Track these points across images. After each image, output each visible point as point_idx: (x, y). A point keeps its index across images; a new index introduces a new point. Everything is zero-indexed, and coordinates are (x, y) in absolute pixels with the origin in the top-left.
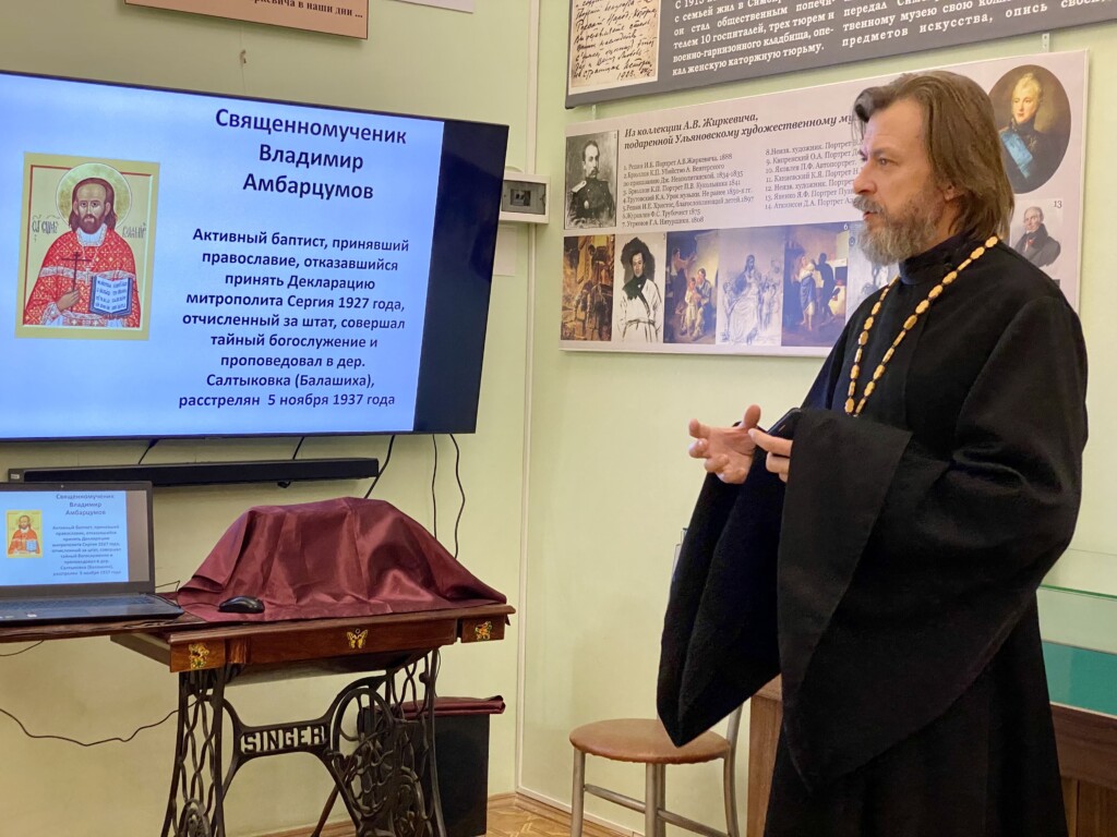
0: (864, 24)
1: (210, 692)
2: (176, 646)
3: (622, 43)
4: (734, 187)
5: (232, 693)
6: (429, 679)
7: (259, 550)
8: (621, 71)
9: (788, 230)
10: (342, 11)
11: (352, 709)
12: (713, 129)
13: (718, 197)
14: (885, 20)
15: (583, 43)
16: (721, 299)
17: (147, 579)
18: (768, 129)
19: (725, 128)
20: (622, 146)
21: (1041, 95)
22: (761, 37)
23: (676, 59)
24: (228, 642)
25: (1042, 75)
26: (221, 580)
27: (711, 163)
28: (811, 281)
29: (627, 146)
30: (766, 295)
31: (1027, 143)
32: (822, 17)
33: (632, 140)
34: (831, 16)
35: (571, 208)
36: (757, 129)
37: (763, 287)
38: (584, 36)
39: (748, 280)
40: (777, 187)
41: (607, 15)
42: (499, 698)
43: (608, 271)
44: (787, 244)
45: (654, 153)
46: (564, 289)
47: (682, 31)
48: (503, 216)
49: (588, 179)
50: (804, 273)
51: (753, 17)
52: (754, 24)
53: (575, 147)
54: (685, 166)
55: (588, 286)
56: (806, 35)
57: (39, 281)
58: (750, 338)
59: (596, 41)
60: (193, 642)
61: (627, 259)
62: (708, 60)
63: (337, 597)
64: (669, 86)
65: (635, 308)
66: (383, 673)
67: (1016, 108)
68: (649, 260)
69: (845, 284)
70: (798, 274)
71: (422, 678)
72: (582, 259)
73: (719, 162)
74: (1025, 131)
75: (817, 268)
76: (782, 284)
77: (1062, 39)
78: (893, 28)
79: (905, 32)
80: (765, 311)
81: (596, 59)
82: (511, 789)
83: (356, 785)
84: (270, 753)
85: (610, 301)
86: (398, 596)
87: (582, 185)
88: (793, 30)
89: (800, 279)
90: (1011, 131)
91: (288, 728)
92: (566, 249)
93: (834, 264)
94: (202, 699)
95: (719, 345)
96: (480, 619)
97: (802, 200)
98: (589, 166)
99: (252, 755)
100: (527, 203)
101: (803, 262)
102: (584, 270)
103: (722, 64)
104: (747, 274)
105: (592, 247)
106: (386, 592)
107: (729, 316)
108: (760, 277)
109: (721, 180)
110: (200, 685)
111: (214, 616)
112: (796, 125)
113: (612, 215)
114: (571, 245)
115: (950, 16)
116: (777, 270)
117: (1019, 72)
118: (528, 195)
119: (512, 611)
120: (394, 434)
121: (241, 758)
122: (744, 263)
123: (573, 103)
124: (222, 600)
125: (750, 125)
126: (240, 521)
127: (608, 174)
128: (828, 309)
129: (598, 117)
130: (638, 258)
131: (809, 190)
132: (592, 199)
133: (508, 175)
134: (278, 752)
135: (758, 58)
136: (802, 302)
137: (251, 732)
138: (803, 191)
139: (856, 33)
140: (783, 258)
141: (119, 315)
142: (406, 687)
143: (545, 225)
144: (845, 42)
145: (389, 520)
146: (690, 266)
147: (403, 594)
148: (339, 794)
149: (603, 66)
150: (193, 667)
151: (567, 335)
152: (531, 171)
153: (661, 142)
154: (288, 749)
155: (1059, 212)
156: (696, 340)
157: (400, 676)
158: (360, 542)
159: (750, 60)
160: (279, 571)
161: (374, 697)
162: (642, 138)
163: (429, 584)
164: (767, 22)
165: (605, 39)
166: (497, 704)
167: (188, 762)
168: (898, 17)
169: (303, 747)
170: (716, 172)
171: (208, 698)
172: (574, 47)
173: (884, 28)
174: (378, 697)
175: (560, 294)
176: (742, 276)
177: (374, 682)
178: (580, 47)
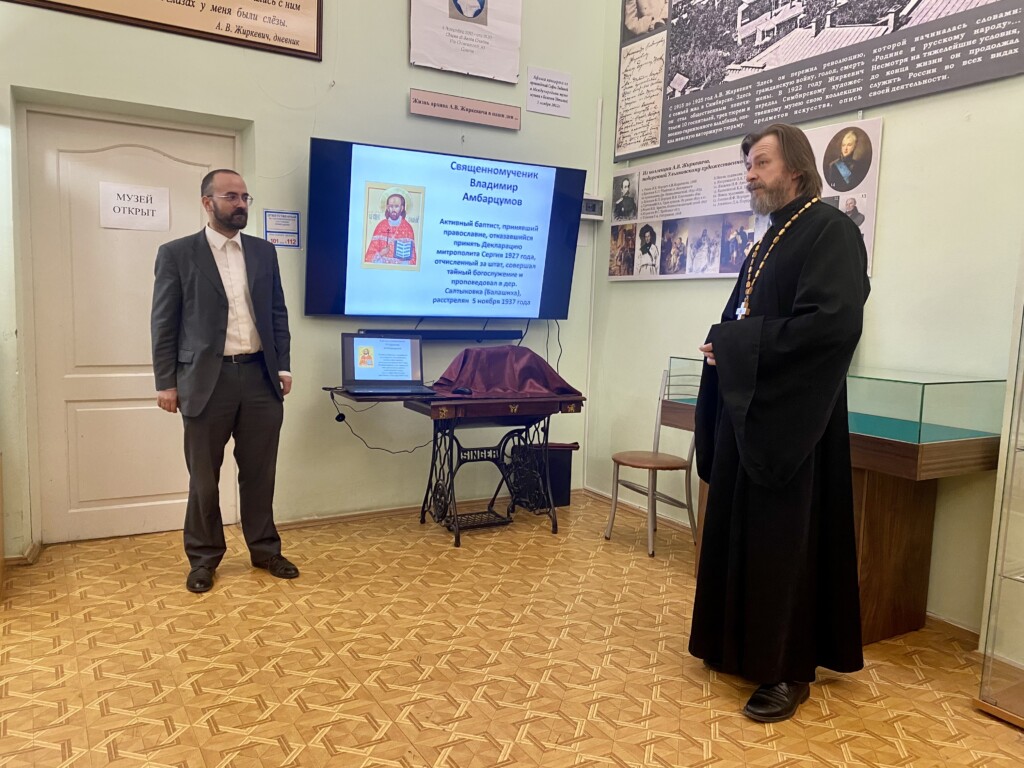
0: (765, 112)
1: (447, 431)
2: (433, 407)
3: (642, 130)
4: (697, 196)
5: (457, 432)
6: (546, 430)
7: (469, 366)
8: (642, 142)
9: (725, 216)
10: (508, 117)
11: (510, 445)
12: (687, 169)
13: (689, 202)
14: (776, 109)
15: (623, 131)
16: (689, 251)
17: (419, 379)
18: (715, 167)
19: (693, 167)
20: (641, 180)
21: (857, 142)
22: (712, 122)
23: (669, 135)
24: (456, 406)
25: (857, 132)
26: (453, 380)
27: (686, 185)
28: (735, 240)
29: (644, 179)
30: (712, 249)
31: (848, 166)
32: (743, 110)
33: (646, 176)
34: (749, 109)
35: (615, 212)
36: (710, 167)
37: (711, 245)
38: (623, 127)
39: (703, 242)
40: (719, 195)
41: (635, 116)
42: (577, 443)
43: (633, 241)
45: (658, 182)
47: (672, 122)
48: (583, 216)
49: (624, 197)
50: (732, 237)
51: (709, 112)
52: (710, 115)
53: (618, 182)
54: (673, 188)
55: (623, 249)
56: (735, 119)
57: (372, 242)
58: (703, 270)
59: (629, 129)
60: (441, 406)
61: (642, 235)
62: (686, 135)
63: (505, 390)
64: (665, 149)
65: (646, 258)
66: (524, 427)
67: (844, 149)
68: (653, 235)
69: (753, 241)
70: (729, 238)
71: (543, 429)
72: (620, 236)
73: (690, 185)
74: (848, 160)
75: (738, 234)
76: (720, 243)
77: (868, 113)
78: (781, 113)
79: (786, 114)
80: (711, 256)
81: (628, 139)
82: (581, 487)
83: (512, 477)
84: (473, 461)
85: (633, 256)
86: (532, 390)
87: (621, 200)
88: (729, 117)
89: (730, 240)
90: (840, 161)
91: (482, 450)
93: (748, 231)
94: (444, 435)
95: (687, 275)
96: (570, 403)
97: (732, 200)
98: (625, 191)
99: (465, 461)
100: (594, 210)
101: (732, 231)
102: (621, 242)
103: (693, 136)
104: (703, 239)
105: (625, 230)
106: (527, 389)
107: (693, 260)
108: (709, 240)
109: (691, 193)
110: (443, 427)
111: (450, 395)
112: (730, 164)
113: (635, 214)
114: (615, 230)
115: (810, 105)
116: (718, 236)
117: (846, 131)
118: (595, 206)
119: (585, 399)
120: (530, 319)
121: (461, 462)
122: (701, 233)
123: (618, 160)
124: (453, 389)
125: (706, 165)
126: (461, 355)
127: (634, 194)
128: (744, 254)
129: (629, 166)
130: (648, 234)
131: (735, 195)
132: (626, 206)
133: (585, 197)
134: (477, 460)
135: (711, 132)
136: (731, 251)
137: (466, 450)
138: (732, 196)
139: (761, 117)
140: (720, 230)
141: (407, 259)
142: (535, 436)
143: (602, 221)
144: (755, 122)
145: (528, 356)
146: (675, 235)
147: (534, 389)
148: (504, 483)
149: (632, 141)
150: (441, 417)
151: (612, 273)
152: (596, 194)
153: (661, 176)
154: (482, 459)
155: (865, 200)
156: (676, 272)
157: (532, 429)
158: (515, 365)
159: (706, 133)
160: (478, 378)
161: (520, 437)
162: (652, 175)
163: (547, 387)
164: (715, 114)
165: (634, 128)
166: (575, 446)
167: (438, 463)
168: (783, 107)
169: (488, 459)
170: (688, 189)
171: (446, 434)
172: (618, 133)
173: (776, 113)
174: (522, 438)
175: (609, 254)
176: (700, 240)
177: (521, 431)
178: (621, 133)
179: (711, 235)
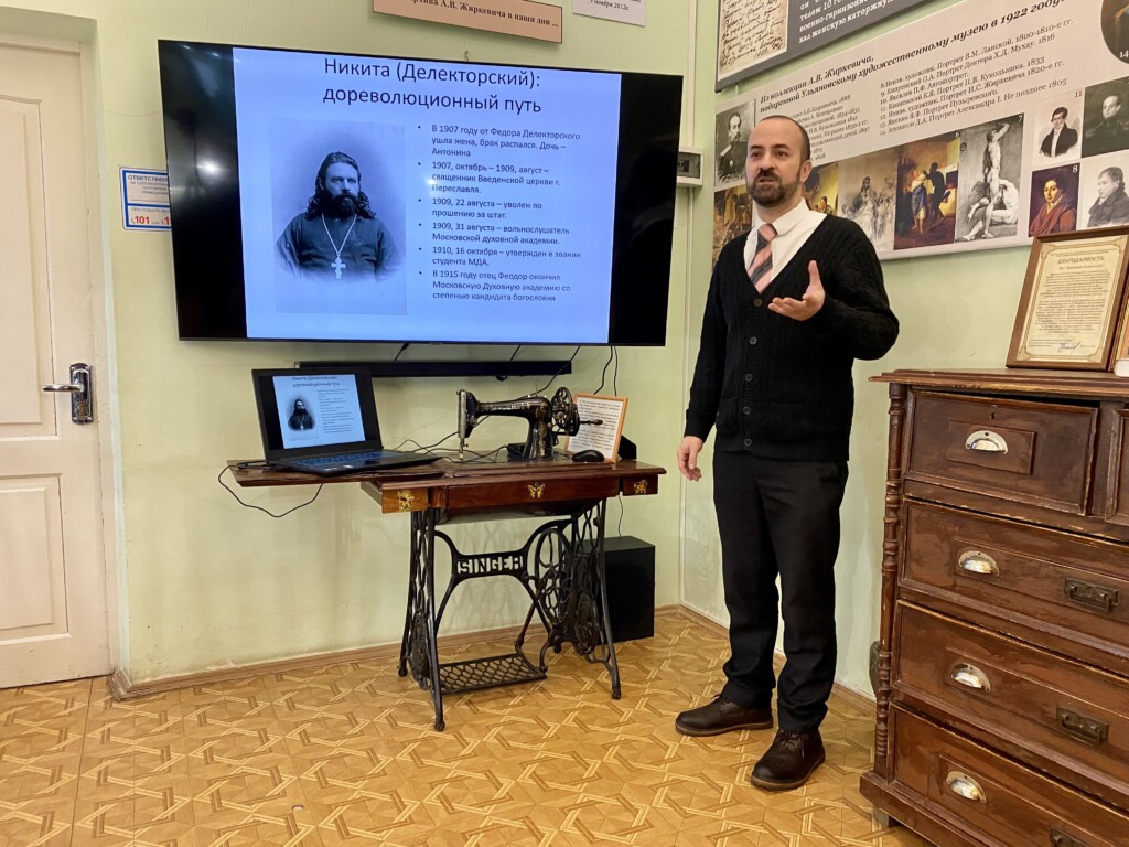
2: (388, 492)
3: (757, 30)
4: (852, 123)
6: (600, 523)
8: (758, 51)
9: (900, 150)
10: (541, 21)
12: (835, 78)
13: (838, 134)
15: (728, 38)
18: (883, 65)
19: (844, 75)
20: (758, 110)
23: (802, 29)
24: (430, 491)
27: (833, 107)
28: (923, 188)
29: (763, 110)
30: (880, 209)
33: (766, 104)
35: (720, 169)
36: (873, 68)
37: (877, 203)
38: (729, 32)
39: (864, 199)
40: (891, 114)
41: (746, 10)
43: (747, 212)
44: (900, 162)
46: (715, 232)
47: (806, 6)
49: (732, 143)
50: (915, 184)
53: (722, 121)
54: (809, 115)
55: (732, 227)
59: (738, 33)
60: (400, 491)
62: (830, 21)
64: (797, 53)
66: (569, 517)
69: (956, 186)
70: (910, 186)
71: (596, 520)
72: (728, 207)
73: (838, 105)
75: (928, 177)
76: (895, 197)
80: (879, 222)
81: (738, 48)
82: (676, 602)
87: (727, 149)
89: (912, 190)
91: (494, 556)
92: (716, 201)
93: (944, 171)
94: (424, 535)
96: (638, 478)
97: (915, 120)
98: (733, 133)
99: (465, 576)
100: (687, 169)
101: (915, 174)
102: (729, 215)
103: (842, 22)
104: (863, 194)
105: (735, 196)
108: (875, 194)
109: (840, 119)
112: (910, 55)
114: (720, 197)
116: (891, 186)
118: (688, 162)
121: (457, 579)
122: (860, 185)
123: (723, 87)
125: (867, 66)
127: (748, 135)
128: (938, 212)
129: (739, 93)
131: (921, 110)
132: (735, 159)
134: (485, 574)
135: (873, 7)
136: (914, 209)
137: (466, 558)
138: (915, 112)
140: (895, 174)
142: (585, 528)
143: (701, 187)
146: (815, 193)
148: (536, 610)
149: (744, 51)
150: (402, 508)
153: (790, 100)
154: (494, 572)
157: (581, 521)
159: (867, 11)
162: (774, 101)
165: (745, 30)
169: (506, 571)
170: (836, 114)
172: (722, 43)
175: (711, 237)
176: (859, 196)
177: (562, 525)
178: (726, 42)
179: (878, 185)
